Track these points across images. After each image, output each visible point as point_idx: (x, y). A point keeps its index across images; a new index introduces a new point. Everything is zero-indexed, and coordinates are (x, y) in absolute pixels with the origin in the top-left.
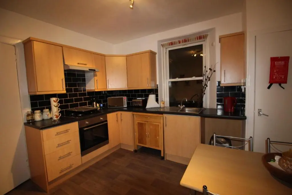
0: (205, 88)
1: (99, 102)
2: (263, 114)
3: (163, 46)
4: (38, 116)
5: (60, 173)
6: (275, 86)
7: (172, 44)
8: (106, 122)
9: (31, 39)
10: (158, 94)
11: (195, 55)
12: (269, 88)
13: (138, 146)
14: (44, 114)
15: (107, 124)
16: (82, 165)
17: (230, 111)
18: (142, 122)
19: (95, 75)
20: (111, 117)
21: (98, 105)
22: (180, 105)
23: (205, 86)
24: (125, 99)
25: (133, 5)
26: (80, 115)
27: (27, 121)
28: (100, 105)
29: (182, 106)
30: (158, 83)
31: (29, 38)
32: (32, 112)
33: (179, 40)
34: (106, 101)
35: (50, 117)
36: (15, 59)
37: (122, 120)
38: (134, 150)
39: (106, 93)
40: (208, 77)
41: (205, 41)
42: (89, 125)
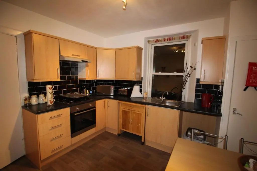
0: (185, 83)
1: (89, 89)
2: (238, 113)
3: (149, 42)
4: (34, 101)
5: (52, 152)
6: (251, 89)
7: (157, 41)
8: (94, 109)
9: (31, 31)
10: (142, 85)
11: (177, 51)
12: (245, 90)
13: (121, 130)
14: (40, 98)
15: (95, 110)
16: (72, 146)
17: (206, 107)
18: (126, 110)
19: (87, 66)
20: (99, 104)
21: (88, 92)
22: (162, 97)
23: (185, 82)
24: (112, 88)
25: (126, 6)
26: (72, 101)
27: (25, 104)
28: (89, 92)
29: (163, 98)
30: (142, 76)
31: (30, 30)
32: (29, 97)
33: (164, 39)
34: (95, 88)
35: (45, 102)
36: (16, 49)
37: (108, 107)
38: (118, 133)
39: (96, 81)
40: (188, 74)
41: (187, 40)
42: (79, 111)
